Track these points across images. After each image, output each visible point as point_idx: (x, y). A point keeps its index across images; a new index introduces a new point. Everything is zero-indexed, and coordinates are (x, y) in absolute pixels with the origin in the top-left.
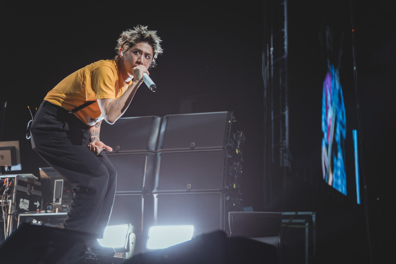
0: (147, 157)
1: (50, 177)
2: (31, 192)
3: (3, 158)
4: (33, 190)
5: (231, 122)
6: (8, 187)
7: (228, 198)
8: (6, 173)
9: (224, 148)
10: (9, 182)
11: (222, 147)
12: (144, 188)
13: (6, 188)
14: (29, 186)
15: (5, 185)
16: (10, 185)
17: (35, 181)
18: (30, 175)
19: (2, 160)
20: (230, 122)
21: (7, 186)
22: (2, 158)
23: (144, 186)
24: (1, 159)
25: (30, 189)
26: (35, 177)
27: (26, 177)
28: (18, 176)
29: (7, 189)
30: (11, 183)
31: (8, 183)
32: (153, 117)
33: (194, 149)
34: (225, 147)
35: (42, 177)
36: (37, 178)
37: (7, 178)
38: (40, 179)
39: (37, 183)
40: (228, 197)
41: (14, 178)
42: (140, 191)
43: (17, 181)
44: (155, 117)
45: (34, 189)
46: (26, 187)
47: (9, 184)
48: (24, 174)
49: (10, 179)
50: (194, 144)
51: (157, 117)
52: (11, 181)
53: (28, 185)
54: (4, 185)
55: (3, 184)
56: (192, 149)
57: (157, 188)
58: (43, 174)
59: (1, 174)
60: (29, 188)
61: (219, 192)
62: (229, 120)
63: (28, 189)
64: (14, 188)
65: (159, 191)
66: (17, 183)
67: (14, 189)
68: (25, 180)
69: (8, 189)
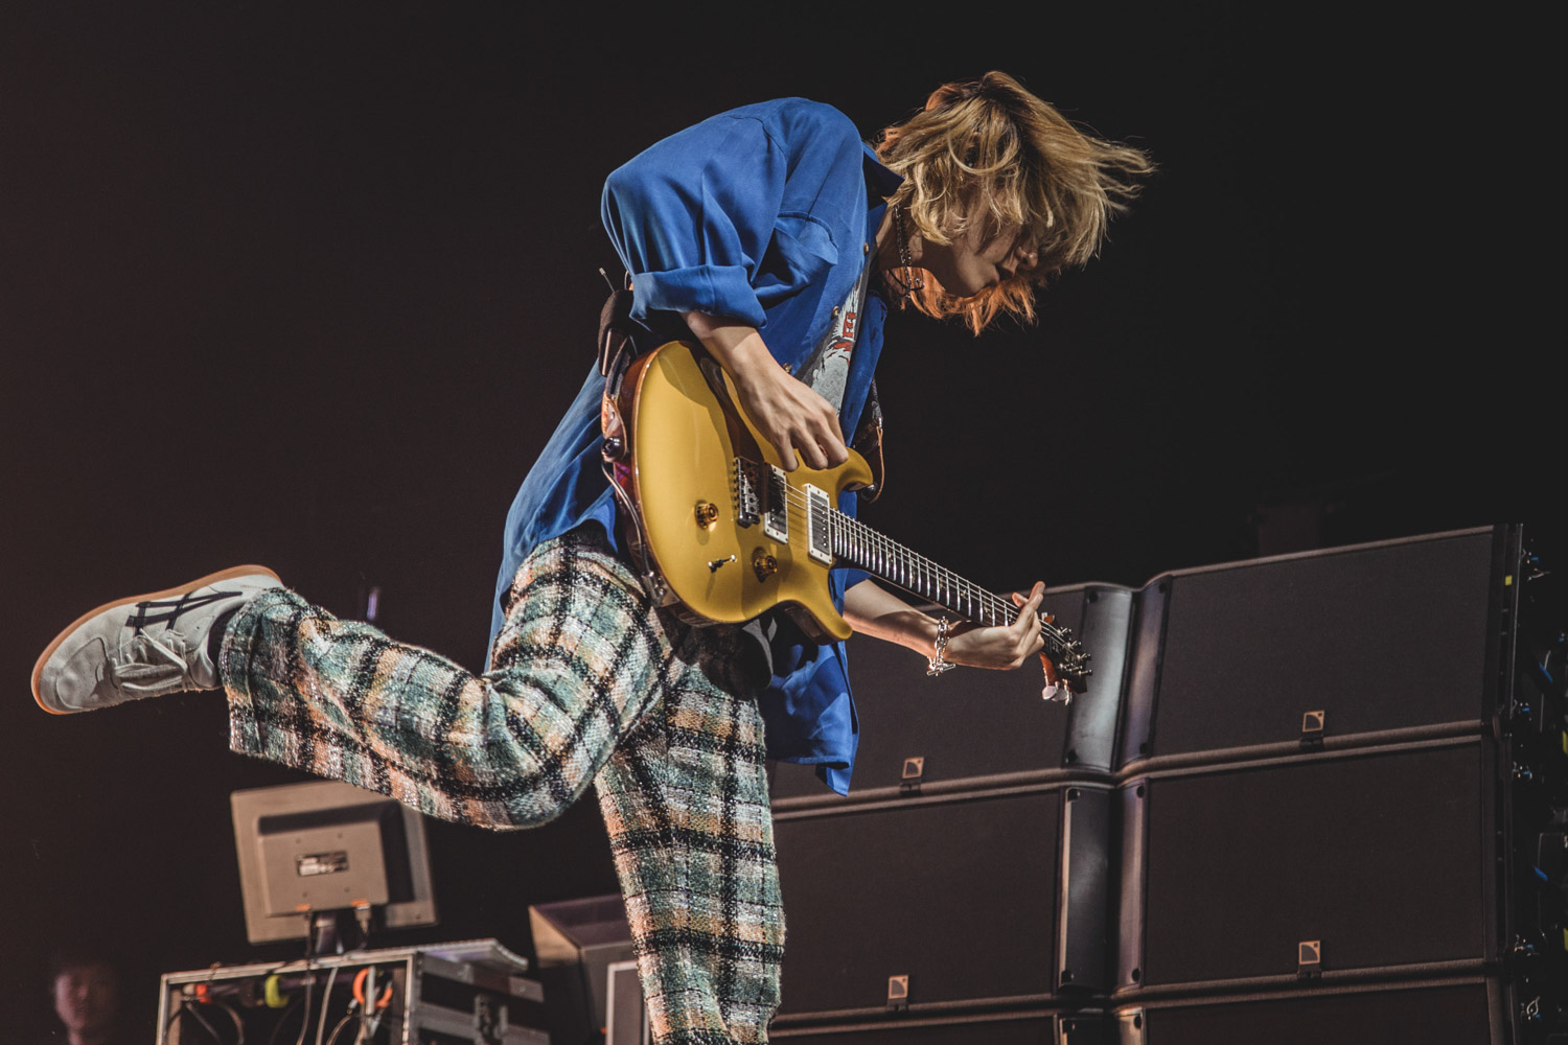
0: (1068, 806)
1: (583, 950)
2: (496, 1035)
3: (344, 865)
4: (504, 1025)
5: (1514, 580)
6: (373, 1016)
7: (1534, 1006)
8: (364, 945)
9: (1484, 730)
10: (378, 990)
11: (1477, 722)
12: (1066, 974)
13: (363, 1019)
14: (482, 1004)
15: (358, 1005)
16: (383, 1003)
17: (513, 980)
18: (484, 947)
19: (339, 874)
20: (1508, 580)
21: (369, 1010)
22: (337, 866)
23: (1063, 967)
24: (337, 870)
25: (488, 1020)
26: (512, 957)
27: (465, 960)
28: (419, 956)
29: (368, 1029)
30: (388, 993)
31: (371, 993)
32: (1087, 588)
33: (1323, 748)
34: (1495, 722)
35: (543, 953)
36: (523, 962)
37: (366, 966)
38: (536, 970)
39: (523, 990)
40: (1535, 1002)
41: (403, 964)
42: (1047, 996)
43: (419, 982)
44: (1103, 589)
45: (511, 1020)
46: (470, 1010)
47: (380, 996)
48: (453, 946)
49: (381, 974)
50: (1319, 716)
51: (1114, 590)
52: (389, 985)
53: (478, 1000)
54: (353, 1004)
55: (349, 1001)
56: (1313, 743)
57: (1136, 975)
58: (550, 939)
59: (340, 950)
60: (482, 1017)
61: (1480, 980)
62: (1508, 574)
63: (476, 1020)
64: (402, 1019)
65: (1148, 989)
66: (418, 993)
67: (406, 1025)
68: (460, 974)
69: (374, 1024)
